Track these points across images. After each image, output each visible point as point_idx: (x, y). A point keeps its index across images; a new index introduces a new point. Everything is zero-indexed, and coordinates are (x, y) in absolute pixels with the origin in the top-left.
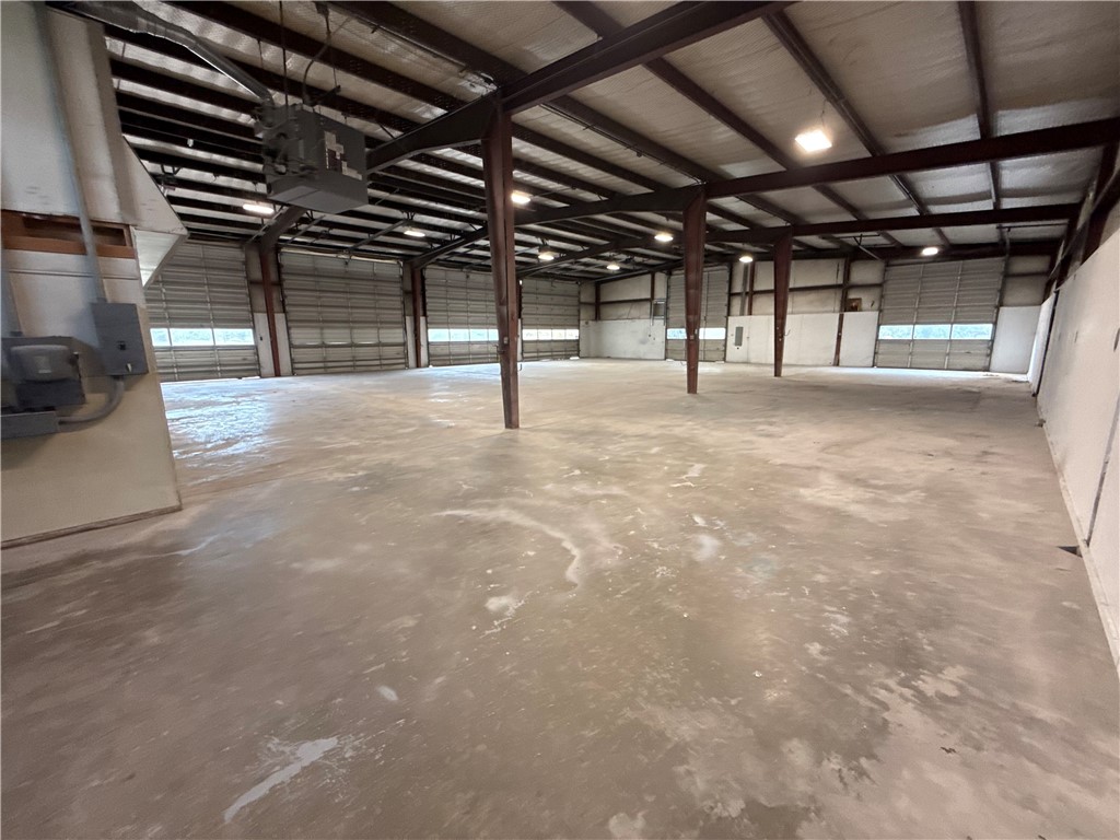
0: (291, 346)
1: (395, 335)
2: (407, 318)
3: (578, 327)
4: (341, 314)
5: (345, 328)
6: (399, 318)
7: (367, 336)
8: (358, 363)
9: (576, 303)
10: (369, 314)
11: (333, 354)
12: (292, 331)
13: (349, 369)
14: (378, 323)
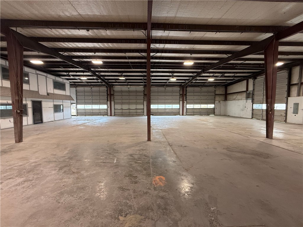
0: (115, 109)
1: (141, 107)
2: (145, 102)
3: (214, 103)
4: (127, 101)
5: (127, 104)
6: (143, 102)
7: (133, 107)
8: (130, 114)
9: (214, 95)
10: (134, 101)
11: (124, 111)
12: (115, 105)
13: (128, 115)
14: (136, 103)
